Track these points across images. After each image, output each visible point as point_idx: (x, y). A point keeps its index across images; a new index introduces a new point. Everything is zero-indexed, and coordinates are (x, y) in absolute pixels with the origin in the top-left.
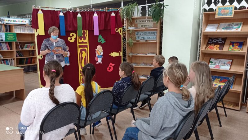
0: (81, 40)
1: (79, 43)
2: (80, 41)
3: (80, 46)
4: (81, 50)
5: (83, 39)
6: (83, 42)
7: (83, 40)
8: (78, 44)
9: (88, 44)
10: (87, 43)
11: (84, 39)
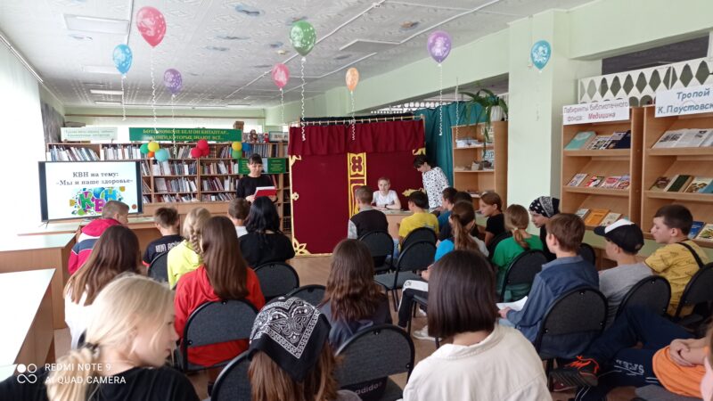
0: (354, 171)
1: (352, 176)
2: (353, 173)
3: (353, 182)
4: (355, 188)
5: (357, 170)
6: (357, 175)
7: (357, 172)
8: (350, 179)
9: (365, 178)
10: (363, 176)
11: (360, 170)
